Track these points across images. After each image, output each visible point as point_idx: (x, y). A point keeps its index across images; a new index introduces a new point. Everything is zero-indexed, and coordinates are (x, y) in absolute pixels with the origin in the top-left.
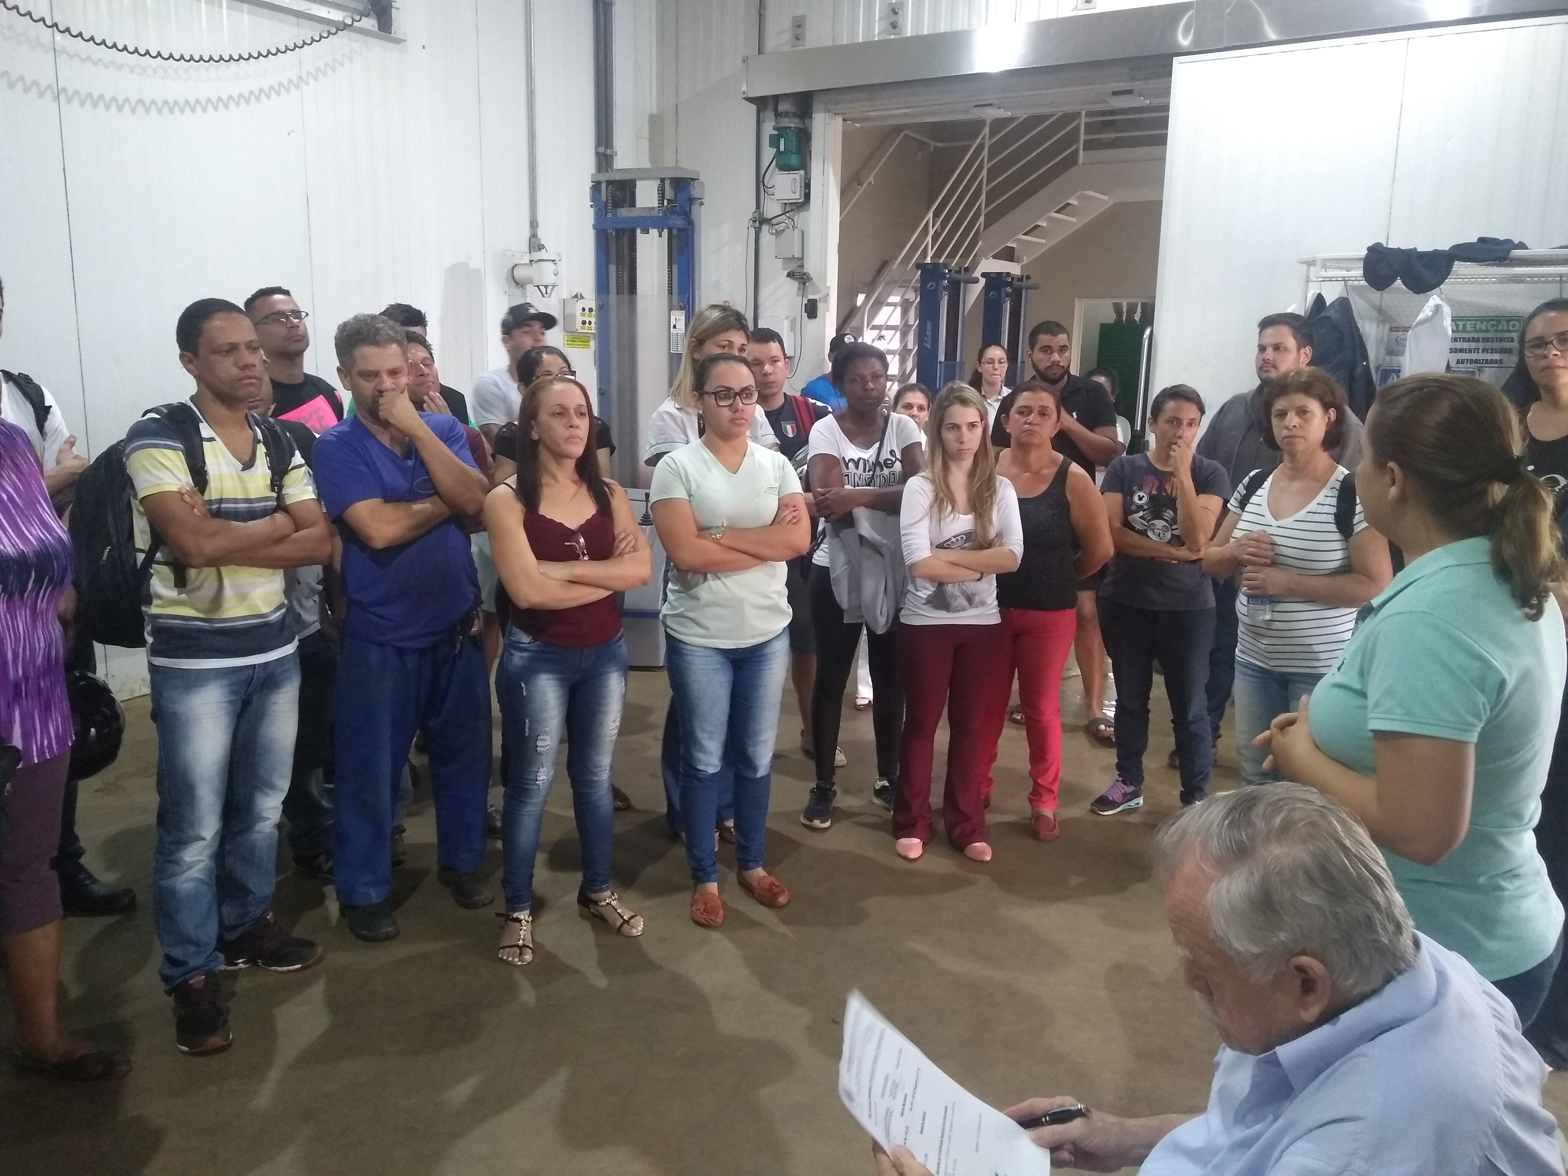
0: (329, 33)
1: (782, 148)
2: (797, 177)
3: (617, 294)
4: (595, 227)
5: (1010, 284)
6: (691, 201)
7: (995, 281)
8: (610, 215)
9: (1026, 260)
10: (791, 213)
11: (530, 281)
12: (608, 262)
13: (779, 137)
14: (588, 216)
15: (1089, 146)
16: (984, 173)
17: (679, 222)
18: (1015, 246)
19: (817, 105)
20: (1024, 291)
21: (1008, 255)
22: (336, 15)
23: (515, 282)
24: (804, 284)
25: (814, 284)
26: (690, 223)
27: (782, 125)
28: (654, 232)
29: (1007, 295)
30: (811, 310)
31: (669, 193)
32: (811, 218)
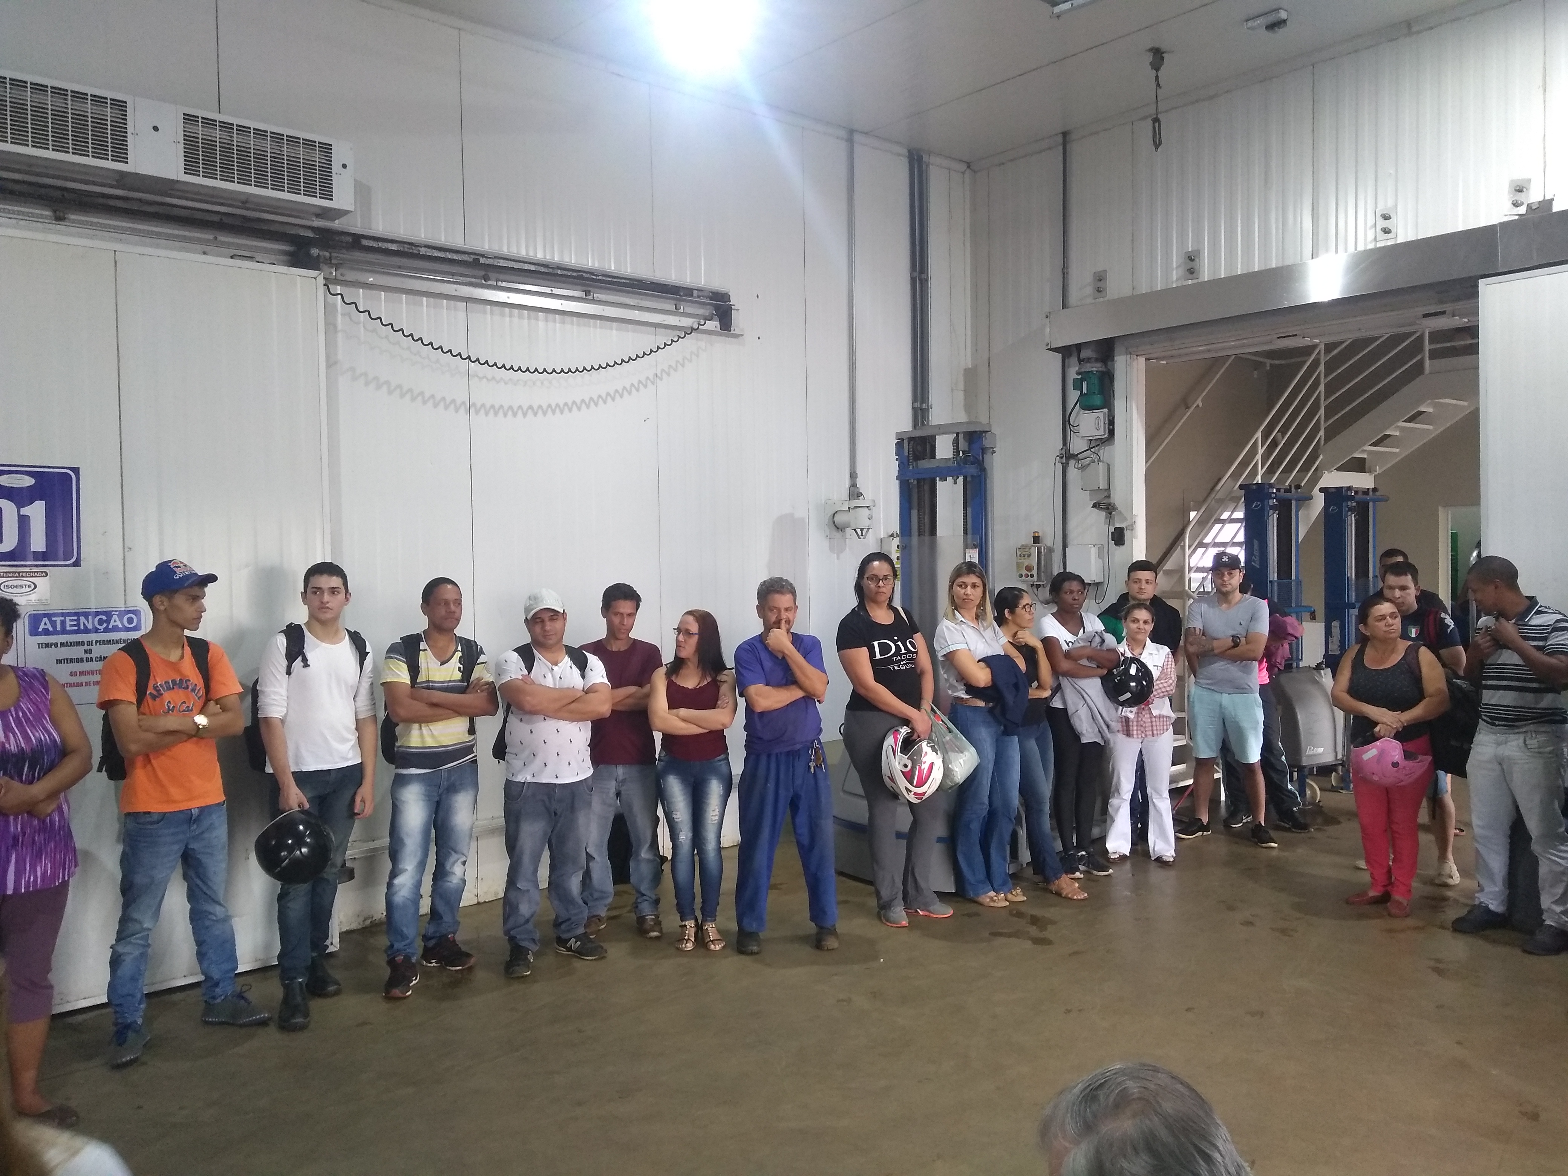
0: (679, 337)
1: (1085, 391)
2: (1101, 415)
3: (919, 535)
4: (898, 478)
5: (1352, 498)
6: (984, 450)
7: (1334, 496)
8: (911, 467)
9: (1378, 470)
10: (1097, 448)
11: (848, 525)
12: (910, 508)
13: (1082, 380)
14: (894, 467)
15: (1434, 355)
16: (1322, 388)
17: (972, 470)
18: (1365, 456)
19: (1118, 348)
20: (1371, 504)
21: (1359, 466)
22: (687, 322)
23: (836, 526)
24: (1110, 514)
25: (1120, 513)
26: (983, 470)
27: (1083, 370)
28: (950, 479)
29: (1351, 509)
30: (1119, 537)
31: (963, 445)
32: (1116, 451)
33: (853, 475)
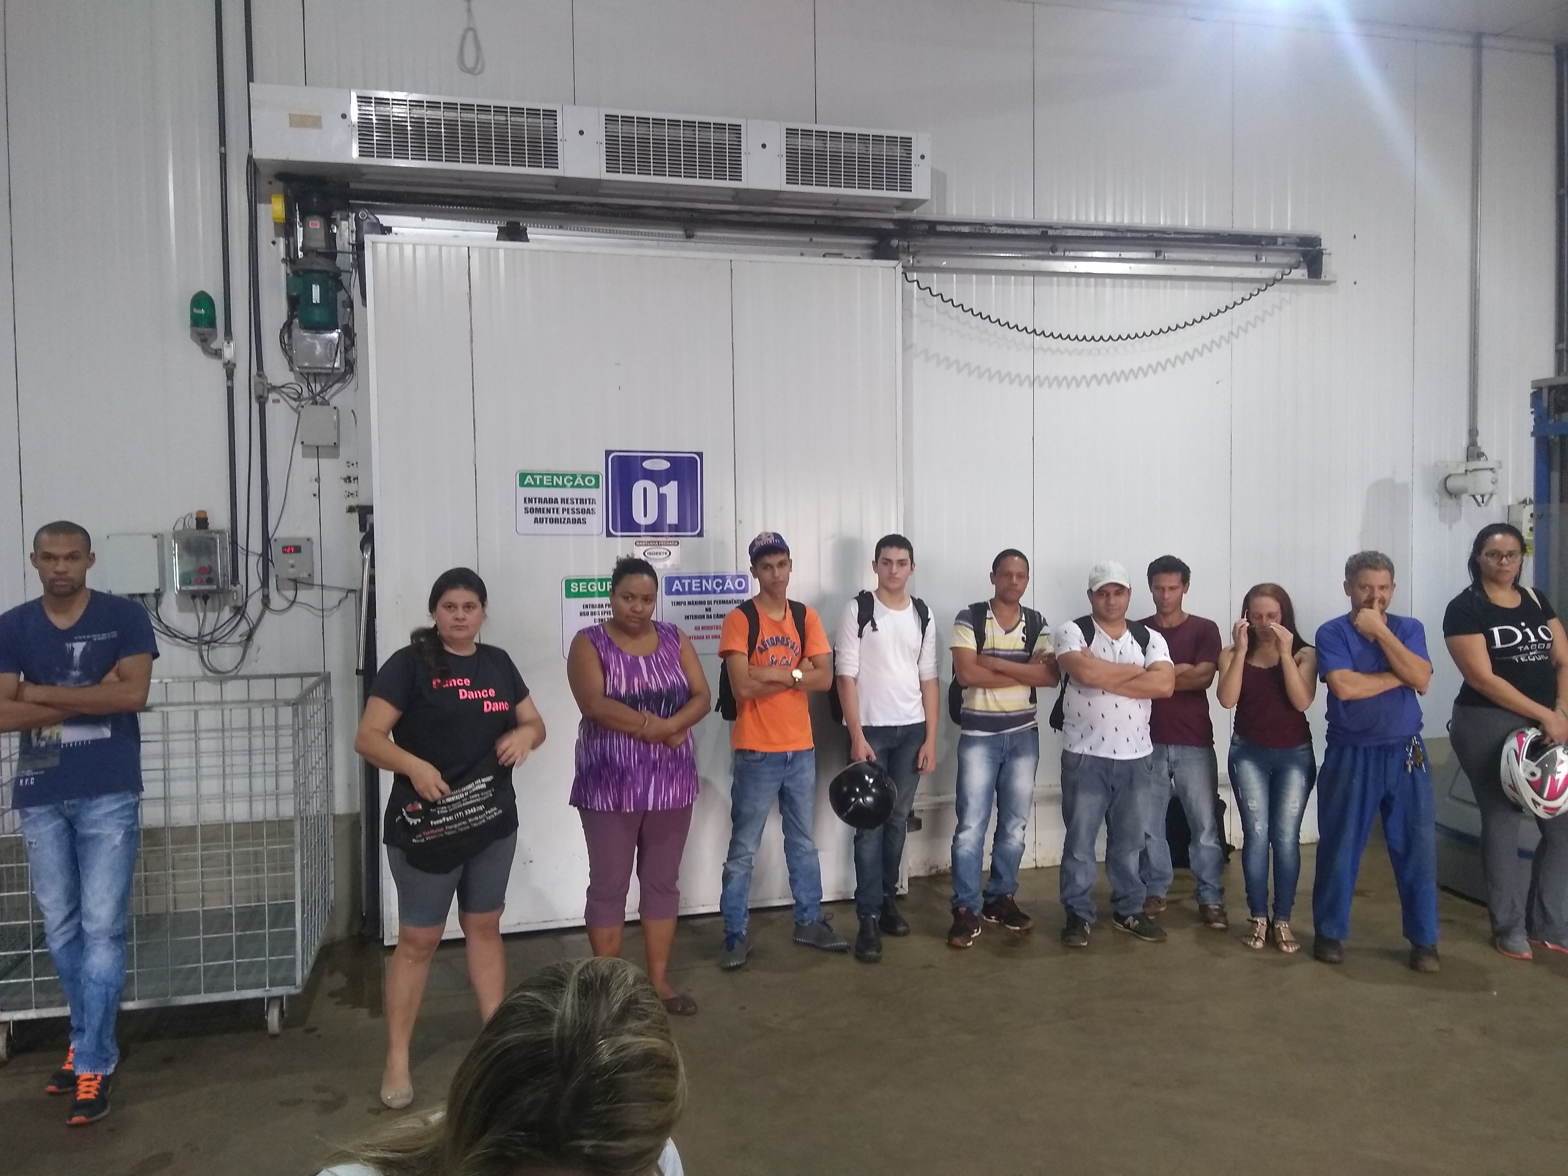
3: (1560, 502)
4: (1533, 434)
8: (1552, 421)
11: (1464, 491)
12: (1550, 469)
14: (1528, 422)
22: (1269, 273)
23: (1448, 492)
33: (1473, 433)
